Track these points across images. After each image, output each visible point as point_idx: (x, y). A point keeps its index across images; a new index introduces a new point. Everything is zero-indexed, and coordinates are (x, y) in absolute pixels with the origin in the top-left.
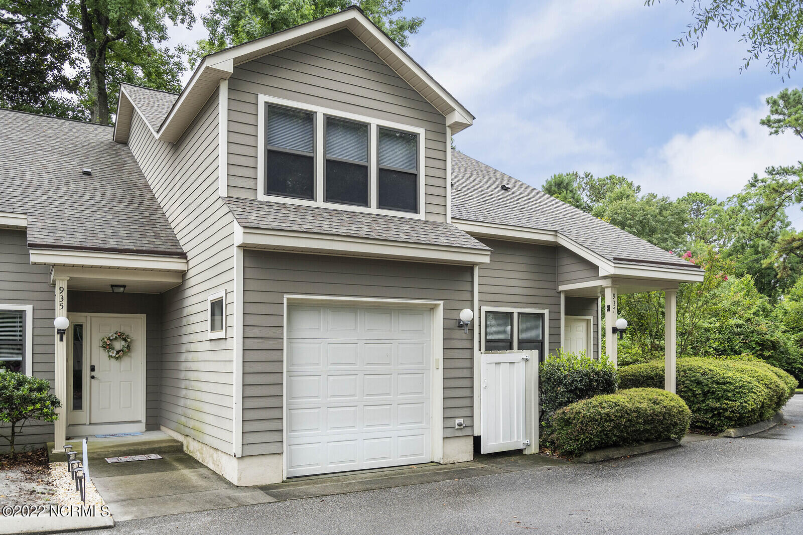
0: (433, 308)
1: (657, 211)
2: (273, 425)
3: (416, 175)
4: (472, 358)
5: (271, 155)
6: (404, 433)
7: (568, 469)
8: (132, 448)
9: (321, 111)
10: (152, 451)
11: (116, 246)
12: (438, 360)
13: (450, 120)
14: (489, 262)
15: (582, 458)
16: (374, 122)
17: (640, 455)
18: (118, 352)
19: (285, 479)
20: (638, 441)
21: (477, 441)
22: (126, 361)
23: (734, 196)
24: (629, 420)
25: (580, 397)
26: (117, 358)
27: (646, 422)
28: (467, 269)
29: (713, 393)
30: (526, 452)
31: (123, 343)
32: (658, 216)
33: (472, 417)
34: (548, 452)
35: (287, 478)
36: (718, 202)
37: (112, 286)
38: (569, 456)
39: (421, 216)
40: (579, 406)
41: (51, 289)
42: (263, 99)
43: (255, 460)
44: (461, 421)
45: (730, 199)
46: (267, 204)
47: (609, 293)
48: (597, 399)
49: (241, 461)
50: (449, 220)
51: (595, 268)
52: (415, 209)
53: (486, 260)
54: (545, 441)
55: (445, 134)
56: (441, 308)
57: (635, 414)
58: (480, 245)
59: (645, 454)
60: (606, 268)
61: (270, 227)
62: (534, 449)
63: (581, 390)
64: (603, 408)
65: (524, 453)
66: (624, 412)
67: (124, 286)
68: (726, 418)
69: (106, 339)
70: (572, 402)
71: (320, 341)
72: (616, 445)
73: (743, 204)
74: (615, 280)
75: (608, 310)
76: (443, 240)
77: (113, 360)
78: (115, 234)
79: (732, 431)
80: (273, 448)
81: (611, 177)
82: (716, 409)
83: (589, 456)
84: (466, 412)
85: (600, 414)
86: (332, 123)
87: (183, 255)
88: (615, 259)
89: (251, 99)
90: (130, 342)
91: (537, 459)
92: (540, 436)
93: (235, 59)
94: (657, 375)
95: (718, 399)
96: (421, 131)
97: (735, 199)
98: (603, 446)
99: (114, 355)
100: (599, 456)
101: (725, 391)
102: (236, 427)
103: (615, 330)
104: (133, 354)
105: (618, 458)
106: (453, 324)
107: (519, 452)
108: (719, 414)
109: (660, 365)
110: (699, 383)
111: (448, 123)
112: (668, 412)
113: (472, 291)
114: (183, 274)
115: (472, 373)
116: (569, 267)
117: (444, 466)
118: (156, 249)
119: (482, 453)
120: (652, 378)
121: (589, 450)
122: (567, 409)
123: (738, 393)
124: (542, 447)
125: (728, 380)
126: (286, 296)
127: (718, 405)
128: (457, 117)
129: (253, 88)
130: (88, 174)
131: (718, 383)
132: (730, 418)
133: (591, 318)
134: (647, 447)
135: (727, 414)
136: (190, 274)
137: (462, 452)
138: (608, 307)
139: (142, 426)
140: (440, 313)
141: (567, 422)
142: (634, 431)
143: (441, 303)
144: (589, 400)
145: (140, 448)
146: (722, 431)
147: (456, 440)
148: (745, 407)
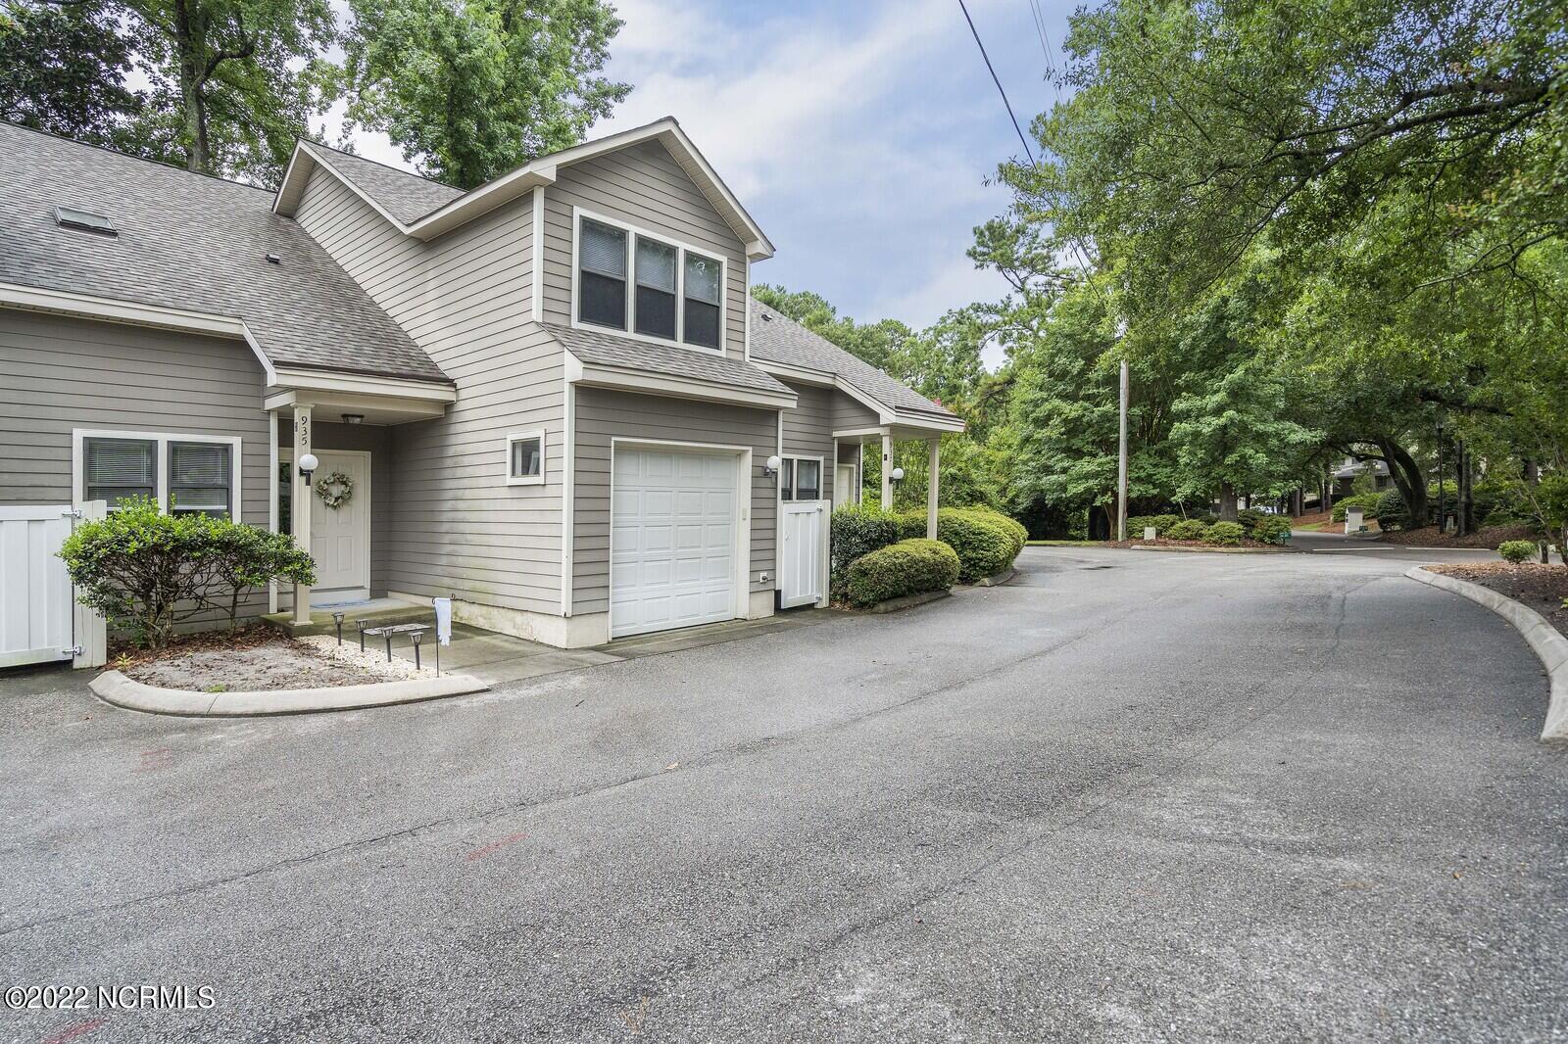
0: (739, 455)
1: (860, 340)
2: (600, 581)
3: (718, 307)
4: (775, 508)
5: (585, 275)
6: (712, 588)
7: (862, 619)
8: (389, 617)
9: (633, 230)
10: (410, 620)
11: (369, 368)
12: (744, 511)
13: (751, 250)
14: (795, 407)
15: (876, 609)
16: (683, 246)
17: (921, 604)
18: (337, 499)
19: (610, 640)
20: (919, 591)
21: (778, 594)
22: (344, 511)
23: (930, 328)
24: (917, 570)
25: (873, 548)
26: (334, 507)
27: (930, 572)
28: (770, 414)
29: (970, 543)
30: (818, 606)
31: (343, 487)
32: (860, 347)
33: (774, 570)
34: (837, 605)
35: (613, 638)
36: (912, 333)
37: (344, 416)
38: (862, 607)
39: (722, 353)
40: (874, 556)
41: (265, 417)
42: (579, 212)
43: (582, 618)
44: (765, 574)
45: (926, 332)
46: (581, 331)
47: (886, 442)
48: (889, 549)
49: (570, 621)
50: (747, 359)
51: (875, 416)
52: (717, 346)
53: (793, 405)
54: (835, 594)
55: (745, 264)
56: (751, 452)
57: (921, 564)
58: (788, 390)
59: (925, 603)
60: (888, 417)
61: (606, 363)
62: (825, 603)
63: (874, 541)
64: (897, 558)
65: (816, 607)
66: (914, 562)
67: (361, 417)
68: (981, 567)
69: (321, 483)
70: (866, 553)
71: (637, 488)
72: (902, 596)
73: (940, 338)
74: (894, 428)
75: (886, 459)
76: (741, 380)
77: (329, 509)
78: (359, 351)
79: (986, 581)
80: (600, 606)
81: (804, 294)
82: (972, 559)
83: (882, 607)
84: (769, 565)
85: (895, 564)
86: (643, 243)
87: (450, 383)
88: (896, 407)
89: (565, 210)
90: (351, 487)
91: (829, 612)
92: (831, 589)
93: (558, 166)
94: (917, 526)
95: (974, 550)
96: (723, 259)
97: (931, 332)
98: (895, 596)
99: (331, 503)
100: (891, 605)
101: (981, 541)
102: (565, 583)
103: (891, 480)
104: (353, 502)
105: (905, 608)
106: (760, 471)
107: (811, 606)
108: (974, 565)
109: (920, 515)
110: (957, 534)
111: (748, 253)
112: (945, 563)
113: (777, 437)
114: (448, 406)
115: (775, 524)
116: (844, 412)
117: (752, 622)
118: (414, 373)
119: (783, 607)
120: (913, 530)
121: (882, 600)
122: (863, 560)
123: (991, 543)
124: (832, 600)
125: (983, 531)
126: (614, 439)
127: (974, 555)
128: (759, 247)
129: (570, 199)
130: (276, 262)
131: (974, 534)
132: (983, 568)
133: (854, 466)
134: (925, 597)
135: (982, 564)
136: (461, 406)
137: (764, 607)
138: (886, 455)
139: (367, 593)
140: (748, 460)
141: (864, 573)
142: (920, 581)
143: (751, 448)
144: (883, 551)
145: (396, 616)
146: (976, 581)
147: (759, 594)
148: (997, 556)
